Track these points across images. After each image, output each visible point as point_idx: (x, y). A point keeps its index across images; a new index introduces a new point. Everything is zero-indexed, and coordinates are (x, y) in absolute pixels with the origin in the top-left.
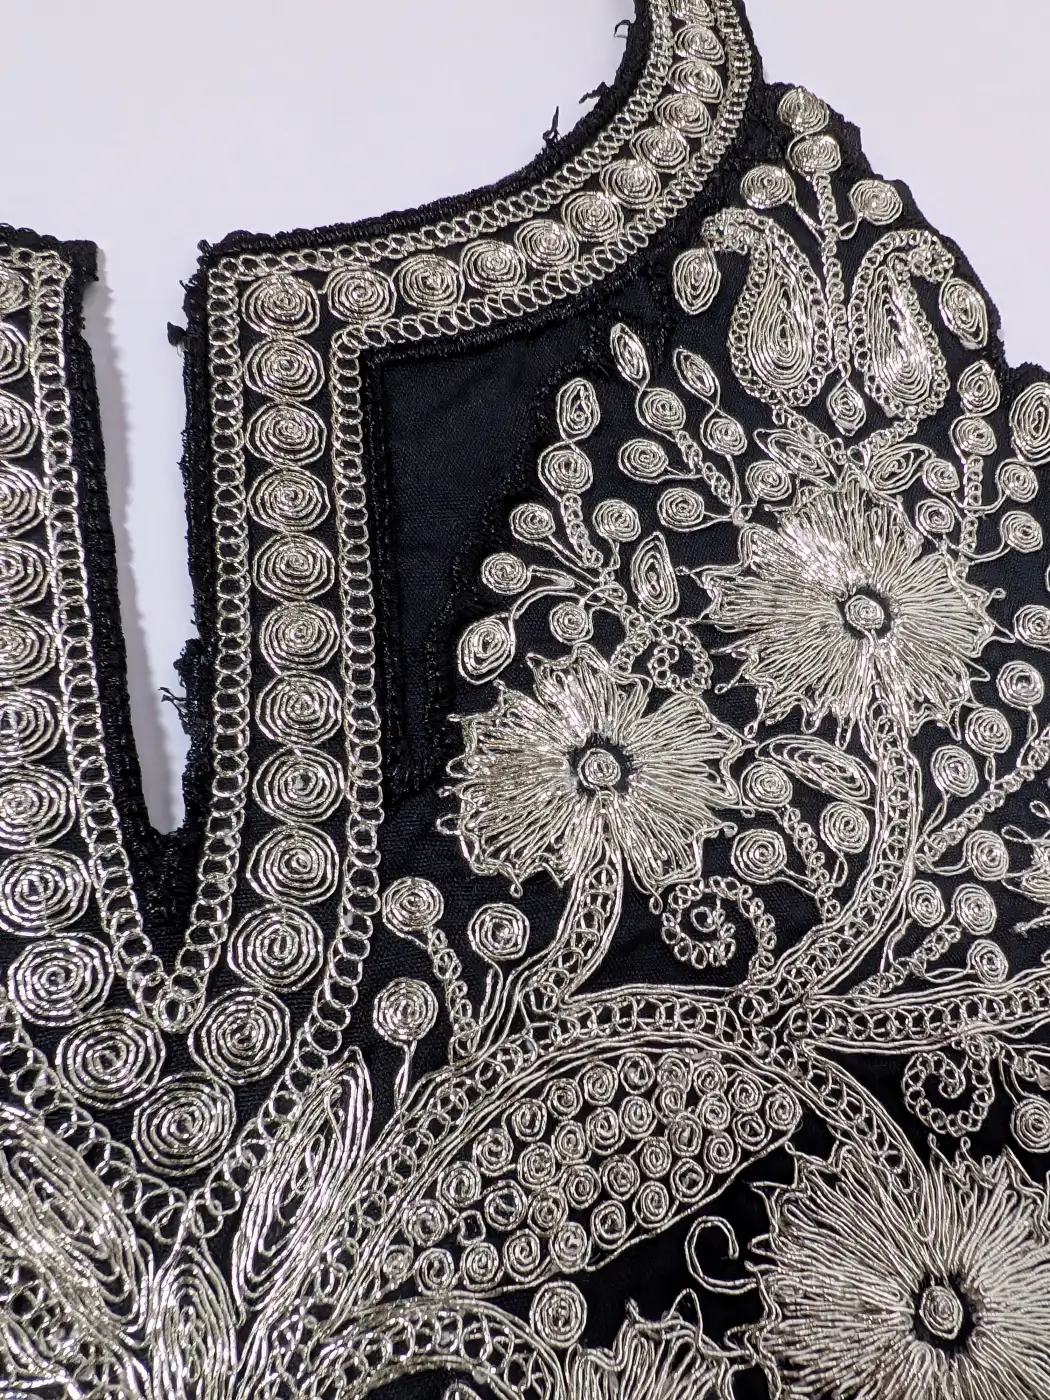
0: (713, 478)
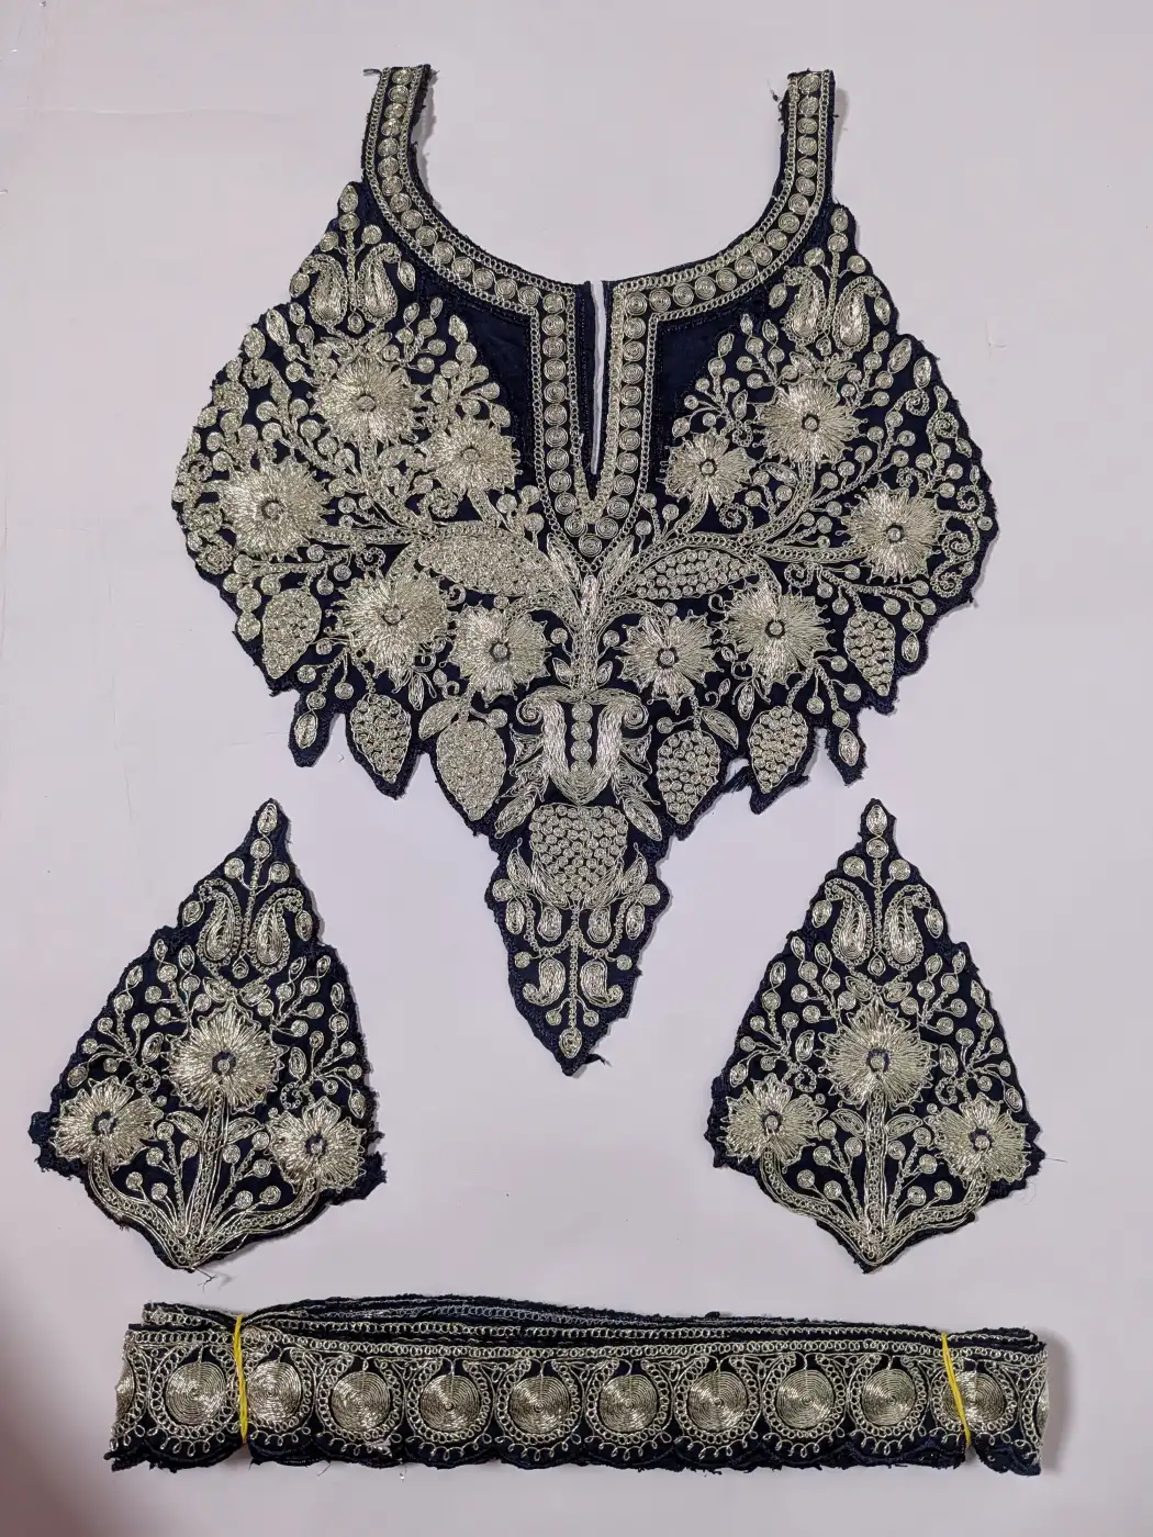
0: (768, 370)
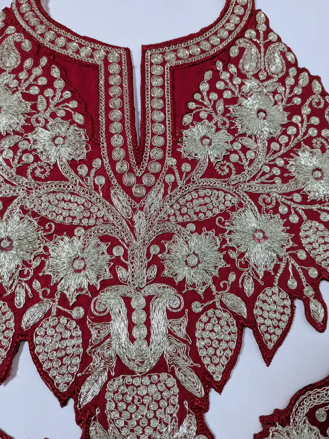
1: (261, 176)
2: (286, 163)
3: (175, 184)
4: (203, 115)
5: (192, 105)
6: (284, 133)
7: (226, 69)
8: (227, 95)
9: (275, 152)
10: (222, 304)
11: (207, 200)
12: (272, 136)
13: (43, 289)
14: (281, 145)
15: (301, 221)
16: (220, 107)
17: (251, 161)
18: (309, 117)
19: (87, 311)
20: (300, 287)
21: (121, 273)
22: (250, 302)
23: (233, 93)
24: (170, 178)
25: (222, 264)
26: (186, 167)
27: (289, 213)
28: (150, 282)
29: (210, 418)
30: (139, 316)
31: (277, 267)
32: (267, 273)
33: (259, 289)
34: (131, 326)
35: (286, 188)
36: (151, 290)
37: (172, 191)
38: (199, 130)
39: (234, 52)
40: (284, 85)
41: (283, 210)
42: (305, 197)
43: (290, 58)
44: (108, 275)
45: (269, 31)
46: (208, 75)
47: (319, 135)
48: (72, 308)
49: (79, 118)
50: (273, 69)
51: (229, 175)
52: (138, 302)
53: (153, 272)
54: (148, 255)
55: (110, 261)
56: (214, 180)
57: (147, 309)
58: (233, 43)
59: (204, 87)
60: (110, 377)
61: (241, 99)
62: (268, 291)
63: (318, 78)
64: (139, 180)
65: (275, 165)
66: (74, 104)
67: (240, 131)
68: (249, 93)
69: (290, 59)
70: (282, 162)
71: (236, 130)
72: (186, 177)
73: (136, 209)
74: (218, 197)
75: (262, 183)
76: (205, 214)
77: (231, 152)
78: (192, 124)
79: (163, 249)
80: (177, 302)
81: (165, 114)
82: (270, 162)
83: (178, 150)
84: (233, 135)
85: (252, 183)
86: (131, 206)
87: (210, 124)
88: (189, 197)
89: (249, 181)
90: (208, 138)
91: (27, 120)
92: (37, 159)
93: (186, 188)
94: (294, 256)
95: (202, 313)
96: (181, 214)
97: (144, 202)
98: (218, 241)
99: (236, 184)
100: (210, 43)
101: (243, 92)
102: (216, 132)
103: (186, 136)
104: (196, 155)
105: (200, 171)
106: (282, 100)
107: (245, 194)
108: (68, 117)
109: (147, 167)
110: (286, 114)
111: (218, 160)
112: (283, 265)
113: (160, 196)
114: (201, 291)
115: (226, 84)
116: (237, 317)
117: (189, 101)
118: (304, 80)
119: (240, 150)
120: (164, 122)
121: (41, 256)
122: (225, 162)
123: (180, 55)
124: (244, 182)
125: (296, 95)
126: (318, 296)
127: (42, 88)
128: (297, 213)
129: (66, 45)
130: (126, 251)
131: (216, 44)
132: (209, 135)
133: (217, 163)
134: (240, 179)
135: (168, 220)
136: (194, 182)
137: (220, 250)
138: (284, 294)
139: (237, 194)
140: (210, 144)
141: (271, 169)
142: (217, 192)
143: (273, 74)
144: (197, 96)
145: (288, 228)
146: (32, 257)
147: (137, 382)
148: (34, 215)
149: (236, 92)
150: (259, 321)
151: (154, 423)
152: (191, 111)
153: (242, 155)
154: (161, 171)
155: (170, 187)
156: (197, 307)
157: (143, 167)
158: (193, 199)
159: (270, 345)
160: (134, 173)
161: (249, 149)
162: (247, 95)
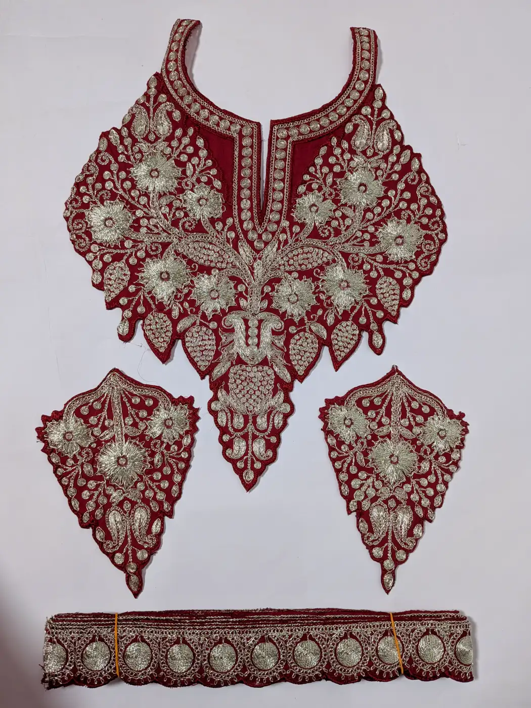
1: (354, 239)
2: (376, 230)
3: (286, 242)
4: (315, 186)
5: (306, 177)
6: (379, 205)
7: (339, 145)
8: (337, 169)
9: (369, 220)
10: (310, 329)
11: (309, 255)
12: (368, 207)
13: (191, 308)
14: (374, 215)
15: (379, 276)
16: (330, 180)
17: (348, 227)
18: (403, 191)
19: (219, 325)
20: (368, 323)
21: (243, 303)
22: (330, 330)
23: (342, 167)
24: (283, 237)
25: (314, 302)
26: (296, 229)
27: (371, 270)
28: (262, 310)
29: (293, 395)
30: (253, 331)
31: (353, 308)
32: (345, 312)
33: (337, 321)
34: (247, 337)
35: (372, 250)
36: (261, 316)
37: (283, 247)
38: (310, 199)
39: (349, 128)
40: (387, 162)
41: (367, 267)
42: (385, 258)
43: (397, 135)
44: (234, 303)
45: (384, 107)
46: (323, 151)
47: (408, 208)
48: (210, 322)
49: (218, 184)
50: (380, 146)
51: (328, 237)
52: (253, 323)
53: (265, 304)
54: (262, 292)
55: (235, 294)
56: (316, 240)
57: (259, 328)
58: (349, 120)
59: (319, 161)
60: (232, 365)
61: (348, 173)
62: (344, 324)
63: (419, 156)
64: (260, 236)
65: (367, 232)
66: (214, 172)
67: (343, 202)
68: (355, 168)
69: (396, 137)
70: (373, 229)
71: (339, 201)
72: (295, 236)
73: (256, 258)
74: (318, 254)
75: (354, 245)
76: (306, 266)
77: (333, 219)
78: (305, 194)
79: (273, 289)
80: (279, 325)
81: (284, 184)
82: (363, 228)
83: (292, 214)
84: (337, 204)
85: (346, 245)
86: (253, 256)
87: (319, 194)
88: (295, 252)
89: (343, 243)
90: (316, 206)
91: (180, 184)
92: (186, 215)
93: (294, 245)
94: (368, 302)
95: (296, 334)
96: (289, 265)
97: (262, 253)
98: (313, 286)
99: (334, 244)
100: (329, 120)
101: (350, 167)
102: (323, 201)
103: (298, 204)
104: (305, 219)
105: (306, 233)
106: (382, 176)
107: (339, 253)
108: (209, 182)
109: (266, 227)
110: (384, 188)
111: (322, 225)
112: (358, 307)
113: (275, 249)
114: (296, 320)
115: (338, 159)
116: (319, 338)
117: (305, 174)
118: (404, 159)
119: (340, 217)
120: (282, 191)
121: (189, 286)
122: (327, 226)
123: (302, 130)
124: (340, 243)
125: (395, 172)
126: (381, 331)
127: (190, 156)
128: (377, 270)
129: (209, 117)
130: (247, 288)
131: (335, 120)
132: (316, 203)
133: (320, 227)
134: (337, 241)
135: (279, 269)
136: (301, 241)
137: (314, 293)
138: (355, 327)
139: (333, 253)
140: (317, 211)
141: (363, 234)
142: (317, 250)
143: (379, 150)
144: (312, 169)
145: (368, 281)
146: (183, 287)
147: (248, 369)
148: (184, 257)
149: (345, 166)
150: (334, 342)
151: (258, 393)
152: (305, 182)
153: (341, 221)
154: (277, 230)
155: (282, 244)
156: (292, 330)
157: (263, 226)
158: (299, 254)
159: (339, 359)
160: (256, 230)
161: (348, 217)
162: (353, 170)
